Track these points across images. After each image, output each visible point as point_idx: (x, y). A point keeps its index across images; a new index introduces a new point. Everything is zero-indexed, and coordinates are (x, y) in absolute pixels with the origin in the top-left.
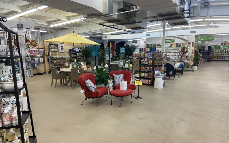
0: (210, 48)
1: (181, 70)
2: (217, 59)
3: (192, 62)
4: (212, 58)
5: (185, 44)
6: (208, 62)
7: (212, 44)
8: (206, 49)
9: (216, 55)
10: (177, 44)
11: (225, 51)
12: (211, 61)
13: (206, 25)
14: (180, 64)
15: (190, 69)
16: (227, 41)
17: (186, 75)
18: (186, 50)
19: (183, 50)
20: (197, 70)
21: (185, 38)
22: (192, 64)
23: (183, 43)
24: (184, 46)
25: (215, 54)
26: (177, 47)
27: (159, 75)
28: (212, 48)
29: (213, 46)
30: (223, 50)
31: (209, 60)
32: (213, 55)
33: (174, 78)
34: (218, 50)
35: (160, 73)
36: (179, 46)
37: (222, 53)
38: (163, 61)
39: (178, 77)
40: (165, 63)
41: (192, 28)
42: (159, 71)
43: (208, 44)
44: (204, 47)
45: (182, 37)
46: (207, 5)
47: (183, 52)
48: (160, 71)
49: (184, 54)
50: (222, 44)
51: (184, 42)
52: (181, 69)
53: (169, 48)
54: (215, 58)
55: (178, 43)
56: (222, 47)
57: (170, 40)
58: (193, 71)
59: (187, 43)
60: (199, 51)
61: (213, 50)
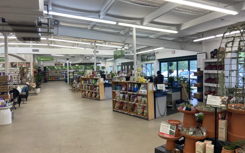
0: (45, 68)
1: (26, 94)
2: (53, 79)
3: (34, 84)
4: (48, 79)
5: (22, 64)
6: (45, 83)
7: (47, 64)
8: (42, 69)
9: (51, 76)
10: (12, 64)
11: (59, 72)
12: (48, 82)
13: (47, 45)
14: (23, 88)
15: (32, 93)
16: (60, 62)
17: (31, 100)
18: (25, 70)
19: (23, 70)
20: (40, 92)
21: (23, 56)
22: (34, 86)
23: (19, 63)
24: (21, 66)
25: (50, 74)
26: (12, 67)
27: (5, 106)
28: (47, 68)
29: (47, 66)
30: (57, 71)
31: (46, 81)
32: (49, 75)
33: (19, 105)
34: (53, 70)
35: (7, 102)
36: (15, 66)
37: (56, 73)
38: (8, 86)
39: (24, 103)
40: (11, 88)
41: (34, 46)
42: (4, 99)
43: (43, 64)
44: (40, 67)
45: (20, 56)
46: (57, 23)
47: (23, 73)
48: (6, 100)
49: (24, 75)
50: (56, 65)
51: (20, 61)
52: (24, 93)
53: (2, 68)
54: (50, 78)
55: (14, 63)
56: (56, 68)
57: (2, 59)
58: (36, 94)
59: (24, 63)
60: (37, 71)
61: (48, 71)
